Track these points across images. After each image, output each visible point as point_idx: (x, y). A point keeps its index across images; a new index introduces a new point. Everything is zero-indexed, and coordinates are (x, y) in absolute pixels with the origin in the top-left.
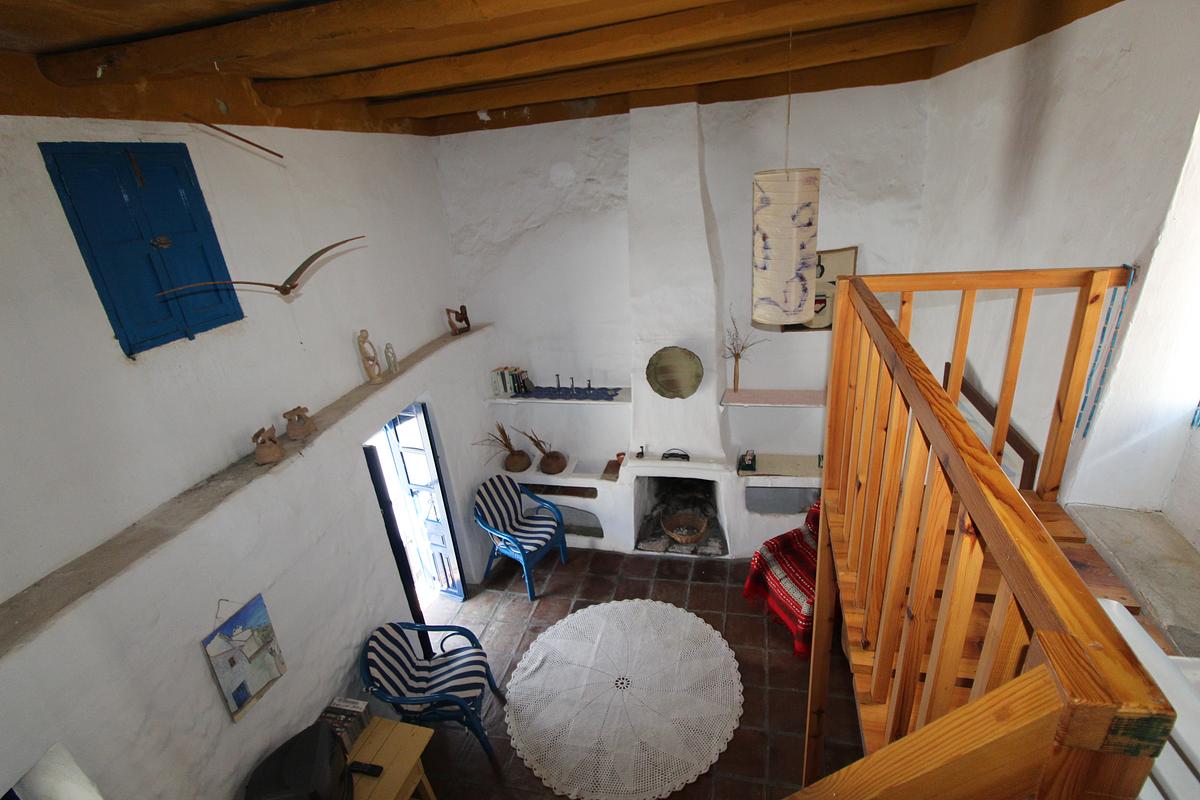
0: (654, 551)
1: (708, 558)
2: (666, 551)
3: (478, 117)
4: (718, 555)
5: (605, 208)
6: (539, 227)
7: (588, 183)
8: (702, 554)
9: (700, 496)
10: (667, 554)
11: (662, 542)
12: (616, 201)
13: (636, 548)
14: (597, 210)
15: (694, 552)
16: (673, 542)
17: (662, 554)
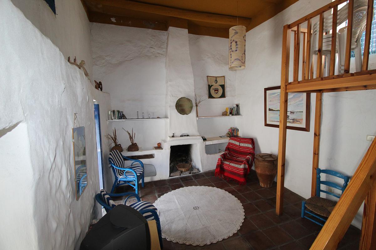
0: (177, 176)
1: (195, 174)
2: (180, 175)
3: (111, 20)
4: (198, 172)
5: (156, 56)
6: (131, 60)
7: (151, 49)
8: (193, 173)
9: (184, 158)
10: (181, 176)
11: (178, 173)
12: (160, 55)
13: (170, 176)
14: (154, 57)
15: (190, 173)
16: (182, 172)
17: (180, 176)
